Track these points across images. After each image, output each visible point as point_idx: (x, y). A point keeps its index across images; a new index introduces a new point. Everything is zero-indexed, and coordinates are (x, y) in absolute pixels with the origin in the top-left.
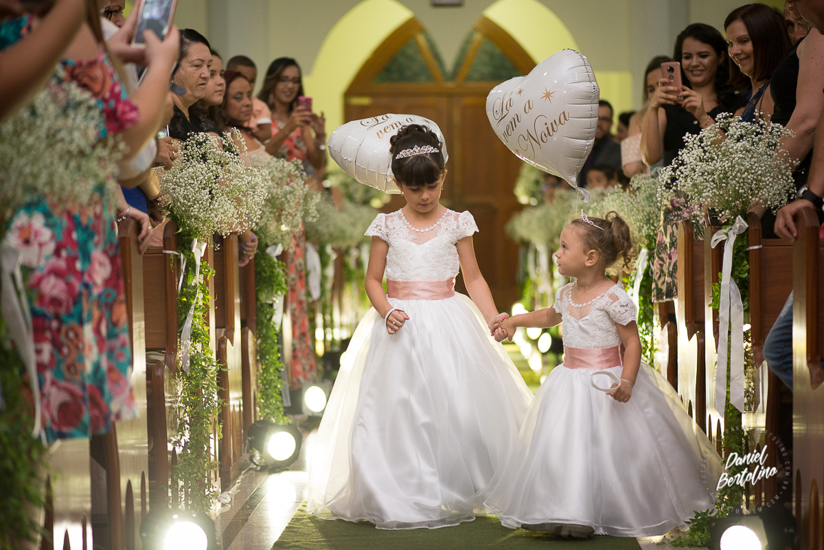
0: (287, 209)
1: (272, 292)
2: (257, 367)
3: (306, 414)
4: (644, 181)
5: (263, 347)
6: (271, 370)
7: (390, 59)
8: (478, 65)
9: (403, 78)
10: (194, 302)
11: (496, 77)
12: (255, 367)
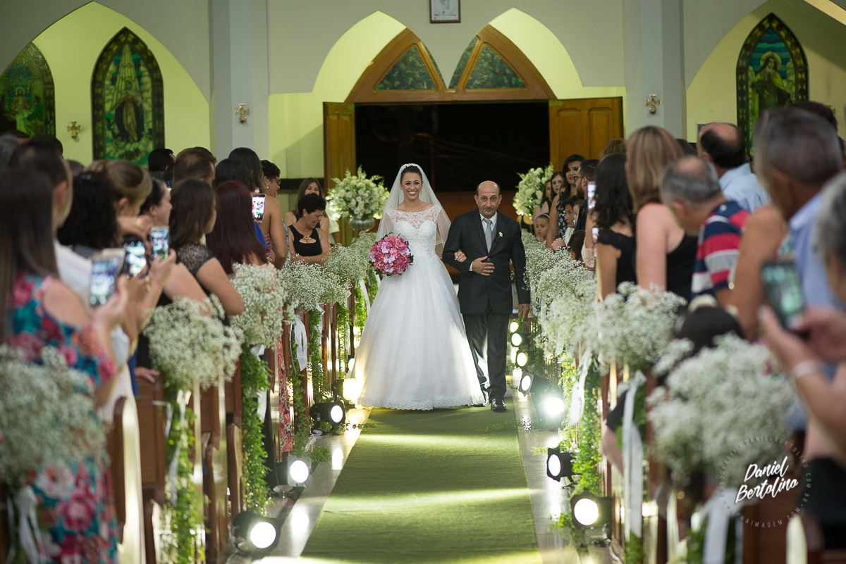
0: (268, 315)
1: (256, 388)
2: (244, 455)
3: (291, 484)
4: (588, 287)
5: (248, 437)
6: (256, 458)
7: (392, 66)
8: (478, 71)
9: (404, 85)
10: (179, 444)
11: (497, 84)
12: (241, 454)
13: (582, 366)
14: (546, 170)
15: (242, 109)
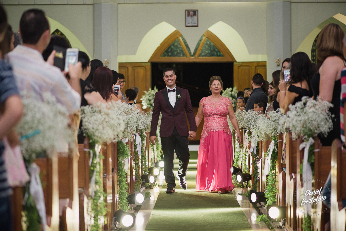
0: (130, 124)
1: (124, 158)
2: (118, 187)
3: (136, 204)
4: (273, 114)
5: (120, 179)
6: (123, 189)
7: (168, 47)
8: (204, 49)
9: (173, 55)
10: (96, 169)
11: (212, 55)
12: (117, 187)
13: (270, 150)
14: (233, 89)
15: (106, 61)
